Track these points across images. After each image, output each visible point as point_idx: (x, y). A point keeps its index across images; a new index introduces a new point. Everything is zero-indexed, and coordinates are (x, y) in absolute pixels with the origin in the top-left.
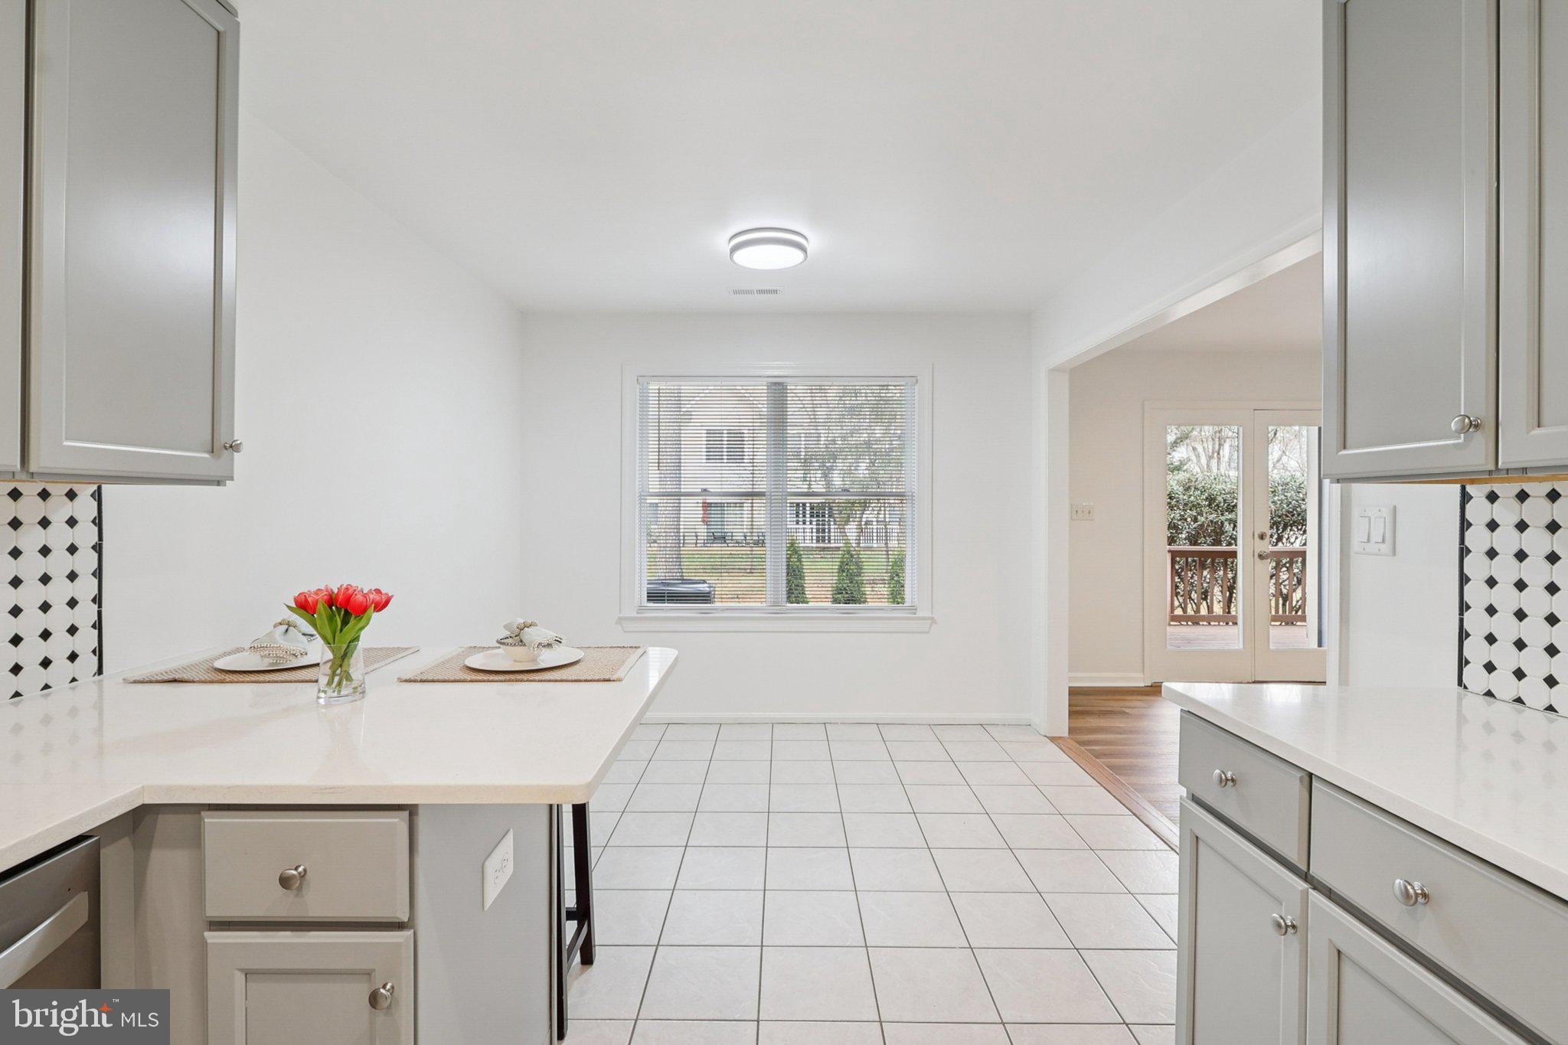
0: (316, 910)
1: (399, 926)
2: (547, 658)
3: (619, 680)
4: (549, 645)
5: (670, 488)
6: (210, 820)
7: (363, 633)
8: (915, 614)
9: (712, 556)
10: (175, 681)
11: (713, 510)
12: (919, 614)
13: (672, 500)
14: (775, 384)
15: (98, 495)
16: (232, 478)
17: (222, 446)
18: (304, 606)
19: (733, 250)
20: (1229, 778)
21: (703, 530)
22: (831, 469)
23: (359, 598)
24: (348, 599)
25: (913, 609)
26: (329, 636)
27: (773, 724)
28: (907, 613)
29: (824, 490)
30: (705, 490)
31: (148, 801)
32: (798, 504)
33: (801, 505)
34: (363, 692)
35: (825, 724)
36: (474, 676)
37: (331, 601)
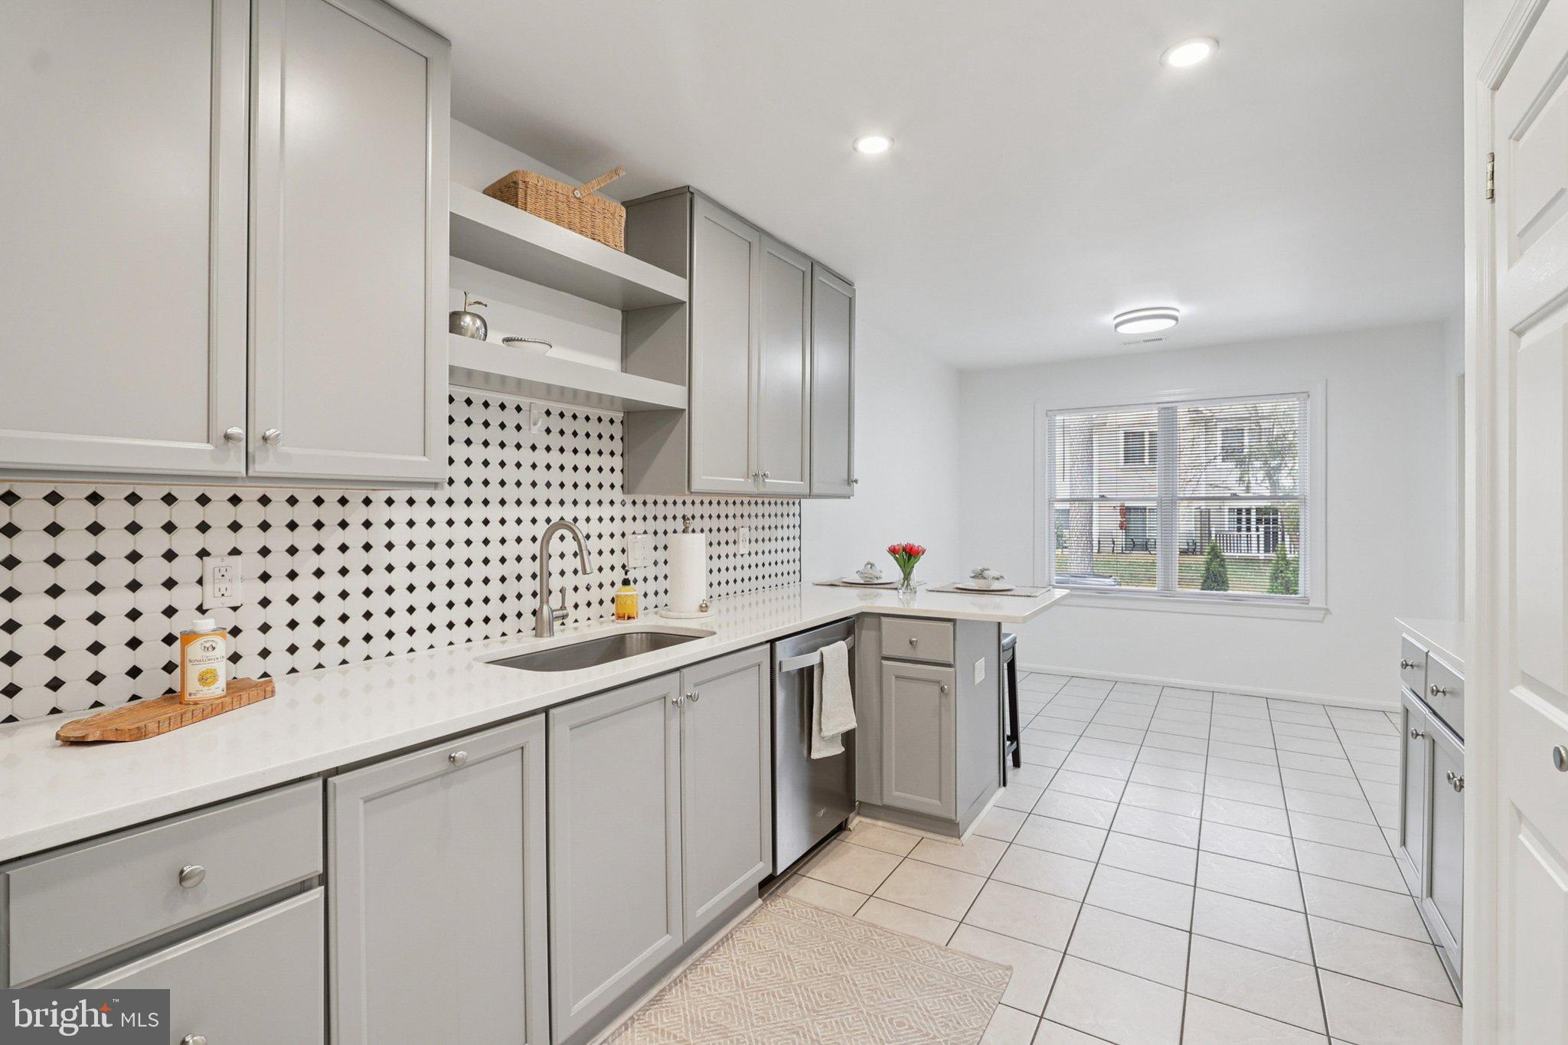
0: (921, 656)
1: (949, 666)
2: (996, 586)
3: (1036, 597)
4: (997, 579)
5: (1079, 495)
6: (883, 619)
7: (915, 565)
8: (1307, 604)
9: (1131, 564)
10: (832, 585)
11: (1133, 516)
12: (1312, 604)
13: (1083, 505)
14: (1165, 408)
15: (800, 503)
16: (853, 495)
17: (850, 481)
18: (893, 551)
19: (1117, 326)
20: (1410, 664)
21: (1120, 537)
22: (1278, 468)
23: (916, 548)
24: (911, 549)
25: (1306, 600)
26: (903, 564)
27: (1163, 687)
28: (1298, 603)
29: (1269, 494)
30: (1103, 496)
31: (864, 611)
32: (1239, 511)
33: (1244, 510)
34: (916, 592)
35: (1213, 692)
36: (959, 591)
37: (904, 549)
